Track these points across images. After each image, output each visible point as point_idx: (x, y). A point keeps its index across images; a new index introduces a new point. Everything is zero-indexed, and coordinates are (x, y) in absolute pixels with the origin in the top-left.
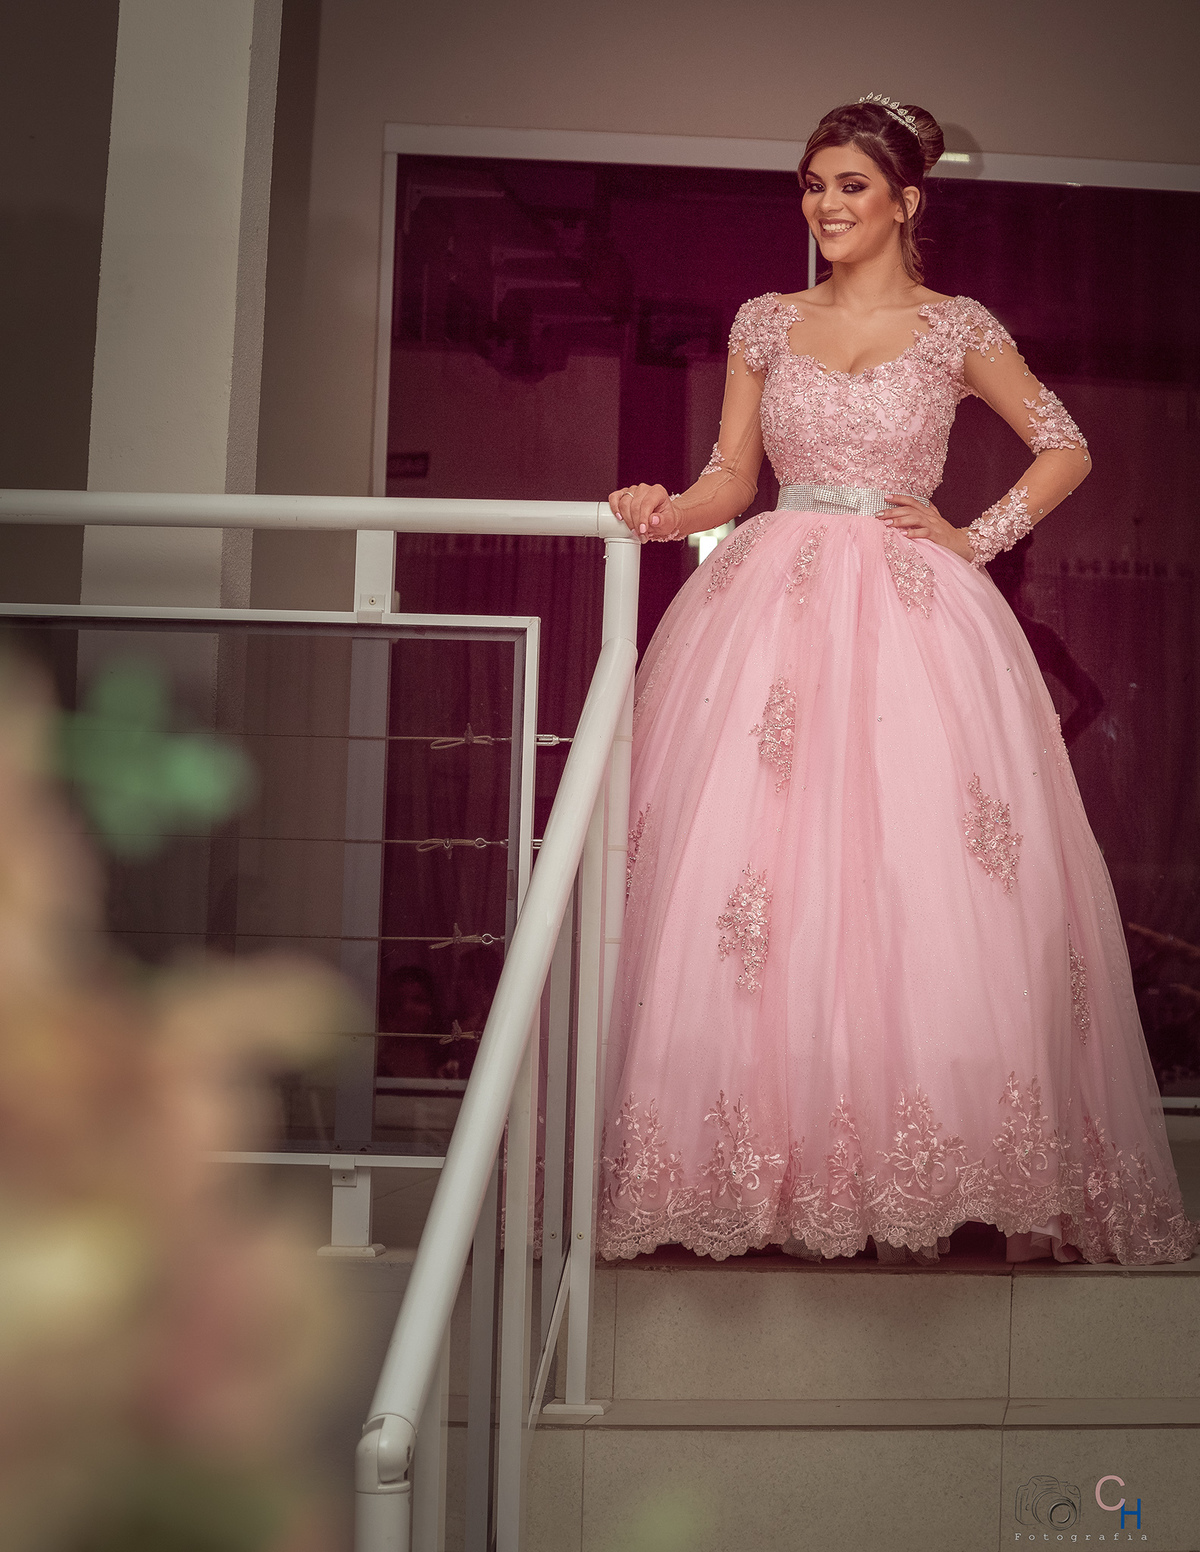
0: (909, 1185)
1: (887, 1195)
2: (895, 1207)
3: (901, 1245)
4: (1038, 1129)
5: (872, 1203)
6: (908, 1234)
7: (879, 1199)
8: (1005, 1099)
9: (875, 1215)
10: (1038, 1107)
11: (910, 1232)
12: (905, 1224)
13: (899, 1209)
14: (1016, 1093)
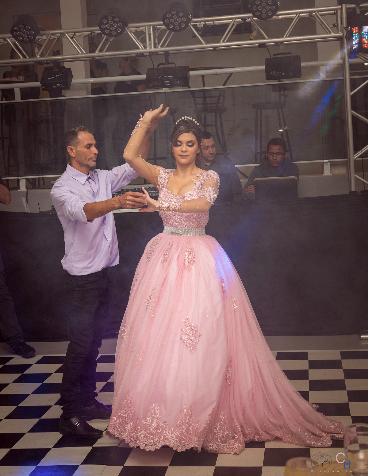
0: (149, 432)
1: (142, 433)
2: (143, 437)
3: (143, 449)
4: (191, 421)
5: (138, 434)
6: (145, 446)
7: (140, 434)
8: (181, 411)
9: (138, 438)
10: (191, 414)
11: (147, 445)
12: (145, 443)
13: (145, 438)
14: (185, 410)
